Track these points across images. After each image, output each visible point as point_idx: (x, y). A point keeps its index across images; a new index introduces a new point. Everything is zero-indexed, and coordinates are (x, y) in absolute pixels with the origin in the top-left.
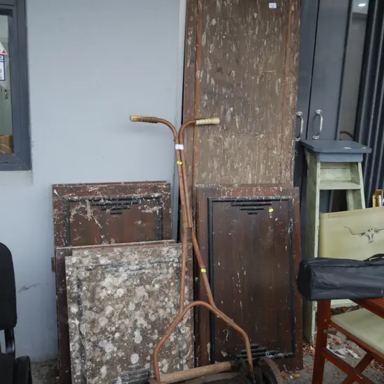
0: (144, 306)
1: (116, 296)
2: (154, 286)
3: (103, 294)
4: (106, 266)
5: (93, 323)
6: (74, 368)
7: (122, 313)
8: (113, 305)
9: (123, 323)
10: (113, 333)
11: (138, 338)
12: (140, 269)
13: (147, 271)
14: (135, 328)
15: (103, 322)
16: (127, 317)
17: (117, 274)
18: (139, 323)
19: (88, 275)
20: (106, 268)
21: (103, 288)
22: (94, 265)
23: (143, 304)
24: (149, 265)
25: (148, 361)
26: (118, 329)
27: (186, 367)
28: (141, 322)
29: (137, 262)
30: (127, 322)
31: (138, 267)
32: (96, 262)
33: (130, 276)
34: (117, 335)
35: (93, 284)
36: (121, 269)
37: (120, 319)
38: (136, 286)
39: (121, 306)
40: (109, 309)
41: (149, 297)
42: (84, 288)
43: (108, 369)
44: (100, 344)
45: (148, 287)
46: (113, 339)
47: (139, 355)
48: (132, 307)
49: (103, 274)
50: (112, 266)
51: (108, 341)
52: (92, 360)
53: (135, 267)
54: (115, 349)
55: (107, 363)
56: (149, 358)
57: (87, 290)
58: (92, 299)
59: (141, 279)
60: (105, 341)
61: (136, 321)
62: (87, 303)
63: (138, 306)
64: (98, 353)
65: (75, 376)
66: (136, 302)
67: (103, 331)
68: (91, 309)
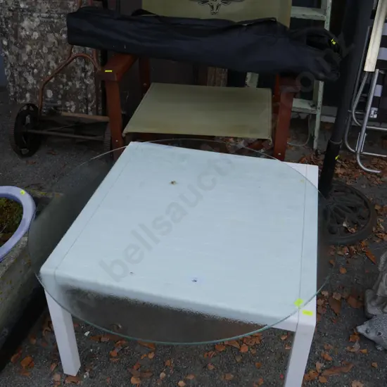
0: (54, 52)
1: (33, 37)
2: (62, 35)
3: (23, 34)
4: (23, 10)
5: (18, 56)
6: (9, 88)
7: (38, 53)
8: (31, 45)
9: (39, 62)
10: (33, 69)
12: (50, 17)
13: (55, 21)
14: (48, 68)
15: (25, 58)
16: (41, 57)
17: (32, 18)
18: (51, 65)
19: (11, 15)
20: (23, 11)
21: (23, 28)
22: (15, 7)
23: (54, 49)
24: (56, 15)
25: (60, 99)
26: (36, 66)
27: (90, 113)
28: (53, 64)
29: (46, 10)
30: (42, 61)
31: (47, 15)
32: (17, 5)
33: (42, 22)
34: (35, 71)
35: (16, 24)
36: (34, 14)
37: (37, 58)
38: (47, 32)
39: (37, 47)
40: (28, 48)
41: (58, 44)
42: (10, 26)
43: (30, 96)
44: (24, 75)
45: (57, 35)
46: (33, 73)
47: (53, 93)
48: (45, 50)
49: (22, 16)
50: (28, 10)
51: (30, 74)
52: (19, 86)
53: (45, 15)
54: (35, 83)
55: (30, 91)
56: (60, 96)
57: (12, 27)
58: (16, 36)
59: (51, 27)
60: (28, 74)
61: (49, 62)
62: (13, 40)
63: (50, 50)
64: (23, 82)
65: (10, 95)
66: (48, 46)
67: (25, 65)
68: (15, 44)
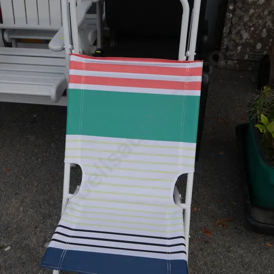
1: (258, 3)
5: (241, 18)
6: (223, 43)
7: (259, 15)
8: (254, 9)
9: (258, 22)
10: (250, 27)
11: (264, 34)
14: (264, 27)
15: (246, 19)
16: (261, 19)
18: (268, 24)
25: (267, 50)
26: (254, 25)
30: (260, 22)
34: (252, 29)
37: (257, 19)
39: (260, 10)
40: (252, 11)
43: (242, 48)
44: (241, 32)
46: (249, 31)
47: (262, 45)
48: (266, 13)
51: (246, 31)
52: (234, 41)
54: (249, 38)
55: (242, 44)
56: (267, 48)
60: (244, 31)
61: (266, 22)
62: (240, 5)
65: (222, 48)
66: (270, 9)
67: (245, 24)
68: (241, 8)
